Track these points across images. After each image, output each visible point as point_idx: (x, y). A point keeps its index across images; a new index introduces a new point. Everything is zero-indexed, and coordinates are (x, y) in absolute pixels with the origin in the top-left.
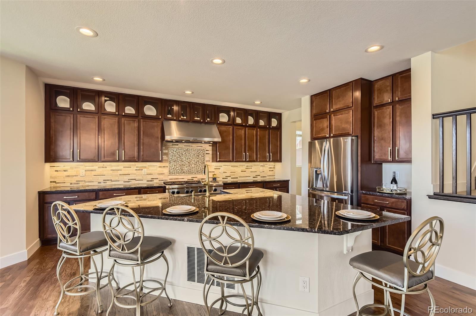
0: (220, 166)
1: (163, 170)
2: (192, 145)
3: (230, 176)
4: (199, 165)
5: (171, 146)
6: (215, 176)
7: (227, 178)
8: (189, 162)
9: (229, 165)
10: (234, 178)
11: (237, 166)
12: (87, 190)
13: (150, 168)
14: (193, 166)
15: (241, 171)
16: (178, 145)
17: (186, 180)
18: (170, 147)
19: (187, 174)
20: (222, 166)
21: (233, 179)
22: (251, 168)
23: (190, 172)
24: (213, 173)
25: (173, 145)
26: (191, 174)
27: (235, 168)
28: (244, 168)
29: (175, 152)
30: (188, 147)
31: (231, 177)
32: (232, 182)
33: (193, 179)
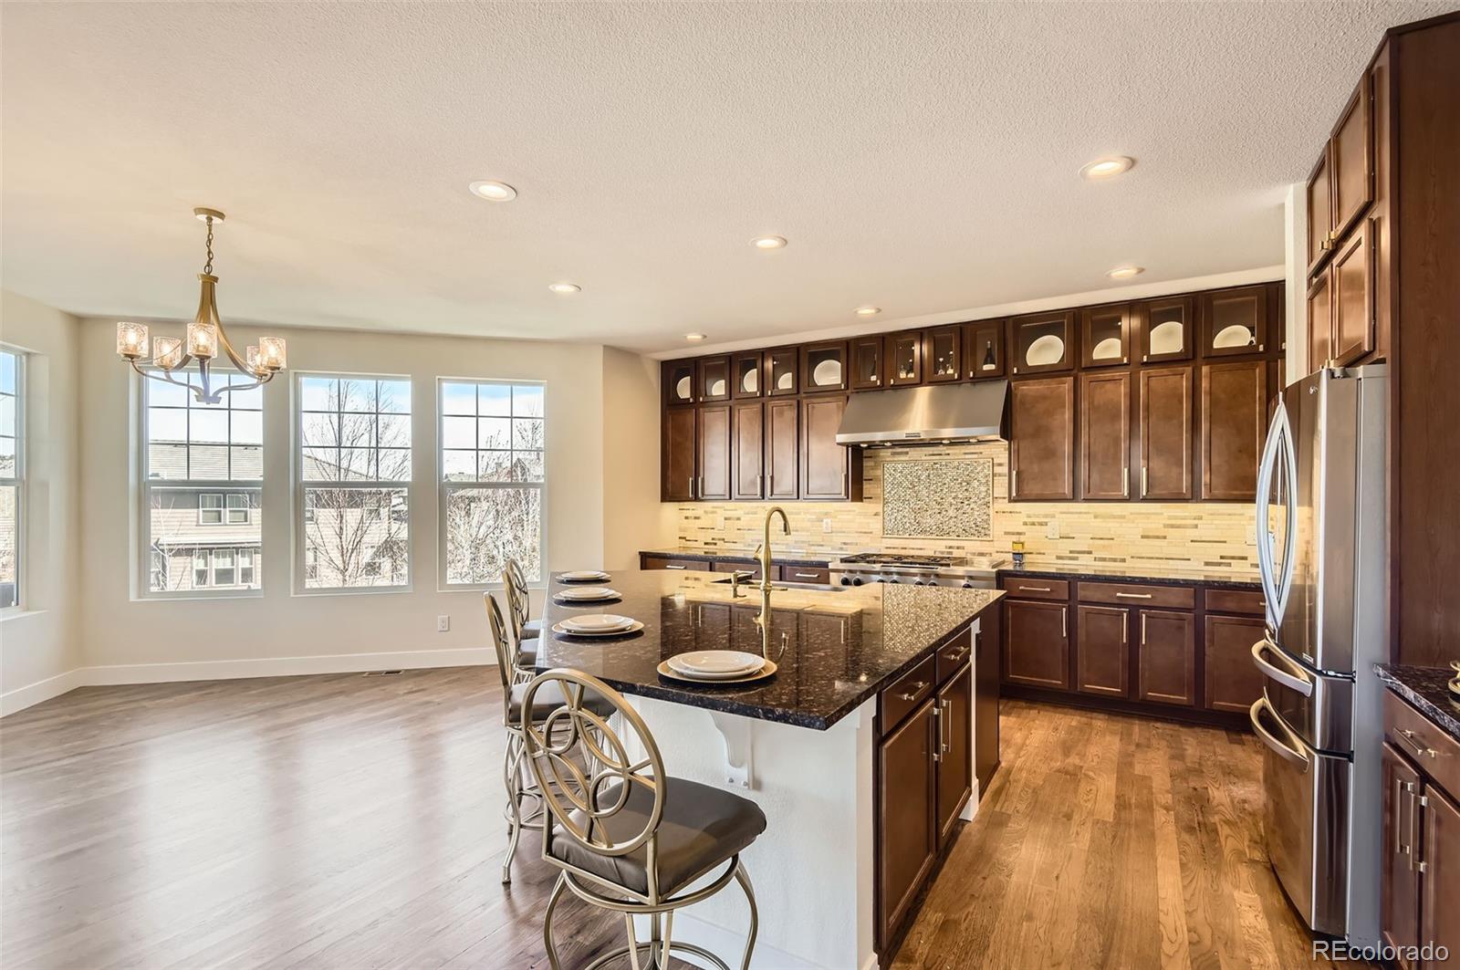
0: (1046, 516)
1: (869, 523)
2: (947, 452)
3: (1090, 553)
4: (969, 510)
5: (889, 457)
6: (1019, 549)
7: (1076, 559)
8: (939, 500)
9: (1088, 513)
10: (1104, 560)
11: (1123, 517)
12: (728, 557)
13: (839, 517)
14: (951, 513)
15: (1142, 537)
16: (907, 453)
17: (931, 553)
18: (888, 459)
19: (934, 537)
20: (1053, 516)
21: (1101, 563)
22: (1196, 526)
23: (942, 533)
24: (1015, 538)
25: (894, 454)
26: (944, 537)
27: (1112, 524)
28: (1155, 525)
29: (901, 472)
30: (938, 457)
31: (1096, 554)
32: (1098, 573)
33: (951, 553)
